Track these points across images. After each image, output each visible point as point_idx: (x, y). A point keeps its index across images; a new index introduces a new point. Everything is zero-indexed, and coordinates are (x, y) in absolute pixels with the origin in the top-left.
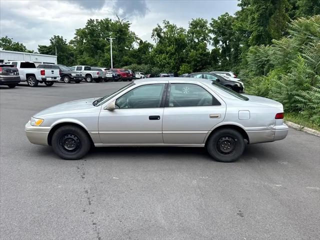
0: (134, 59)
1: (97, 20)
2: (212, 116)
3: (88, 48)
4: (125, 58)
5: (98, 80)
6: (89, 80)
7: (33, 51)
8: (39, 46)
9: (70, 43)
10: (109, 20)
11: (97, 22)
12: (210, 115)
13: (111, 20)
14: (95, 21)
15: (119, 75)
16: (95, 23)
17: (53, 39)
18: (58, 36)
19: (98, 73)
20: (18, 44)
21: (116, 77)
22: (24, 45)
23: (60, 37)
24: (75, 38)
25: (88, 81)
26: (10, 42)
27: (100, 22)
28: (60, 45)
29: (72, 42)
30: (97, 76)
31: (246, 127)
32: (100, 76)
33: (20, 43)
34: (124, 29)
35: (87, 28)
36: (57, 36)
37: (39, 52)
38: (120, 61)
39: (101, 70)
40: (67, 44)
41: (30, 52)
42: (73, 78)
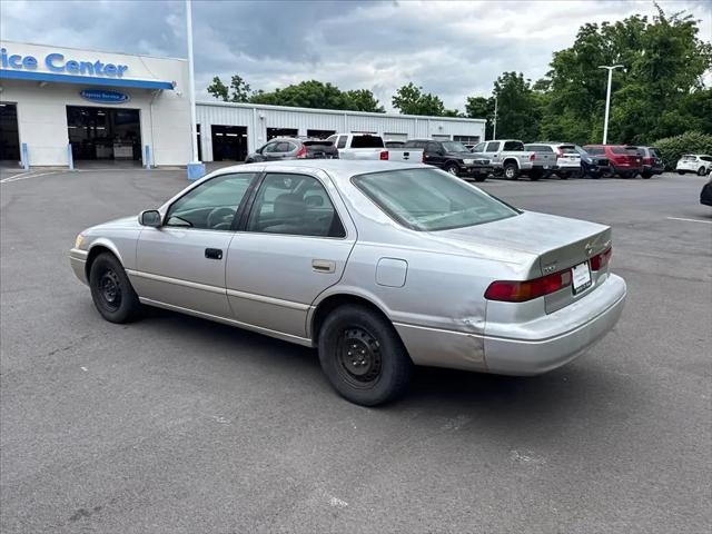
0: (695, 119)
1: (604, 24)
2: (318, 264)
3: (572, 96)
4: (669, 116)
5: (536, 174)
6: (510, 173)
7: (457, 111)
8: (469, 100)
9: (536, 87)
10: (641, 18)
11: (605, 29)
12: (313, 261)
13: (645, 19)
14: (600, 26)
15: (602, 162)
16: (599, 31)
17: (501, 81)
18: (513, 74)
19: (533, 157)
20: (429, 97)
21: (593, 166)
22: (441, 99)
23: (517, 76)
24: (548, 74)
25: (508, 176)
26: (416, 95)
27: (612, 29)
28: (514, 94)
29: (541, 84)
30: (531, 164)
31: (391, 308)
32: (538, 163)
33: (433, 96)
34: (673, 39)
35: (577, 46)
36: (509, 72)
37: (466, 114)
38: (650, 124)
39: (551, 149)
40: (530, 91)
41: (450, 114)
42: (465, 170)
